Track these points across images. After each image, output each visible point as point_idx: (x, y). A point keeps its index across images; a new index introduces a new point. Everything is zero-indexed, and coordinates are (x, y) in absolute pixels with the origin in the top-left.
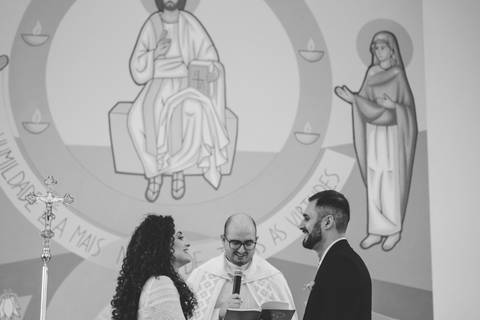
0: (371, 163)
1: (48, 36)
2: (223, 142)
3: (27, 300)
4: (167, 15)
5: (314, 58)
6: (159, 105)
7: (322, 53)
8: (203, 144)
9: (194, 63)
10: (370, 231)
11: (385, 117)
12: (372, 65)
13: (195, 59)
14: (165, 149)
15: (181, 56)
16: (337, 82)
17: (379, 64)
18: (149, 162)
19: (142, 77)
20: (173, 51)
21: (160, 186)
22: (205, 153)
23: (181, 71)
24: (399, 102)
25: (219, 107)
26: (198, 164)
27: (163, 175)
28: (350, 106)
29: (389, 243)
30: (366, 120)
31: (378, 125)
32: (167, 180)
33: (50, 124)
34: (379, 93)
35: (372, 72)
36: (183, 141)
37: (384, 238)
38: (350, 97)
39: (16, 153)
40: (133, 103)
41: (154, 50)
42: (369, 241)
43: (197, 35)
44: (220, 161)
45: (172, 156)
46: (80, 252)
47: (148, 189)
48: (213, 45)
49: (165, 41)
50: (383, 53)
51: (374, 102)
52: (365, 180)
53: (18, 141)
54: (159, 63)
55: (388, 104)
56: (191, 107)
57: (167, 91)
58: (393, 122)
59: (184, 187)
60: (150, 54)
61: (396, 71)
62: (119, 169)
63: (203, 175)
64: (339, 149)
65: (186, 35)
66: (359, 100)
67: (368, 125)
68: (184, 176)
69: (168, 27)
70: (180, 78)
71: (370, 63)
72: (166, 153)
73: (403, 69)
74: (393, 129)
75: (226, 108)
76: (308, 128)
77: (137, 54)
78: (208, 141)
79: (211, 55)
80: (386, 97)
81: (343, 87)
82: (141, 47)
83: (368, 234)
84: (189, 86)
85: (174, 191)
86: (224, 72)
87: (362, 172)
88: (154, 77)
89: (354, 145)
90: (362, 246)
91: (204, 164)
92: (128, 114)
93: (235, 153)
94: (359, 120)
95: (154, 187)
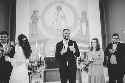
0: (83, 27)
1: (45, 14)
3: (44, 44)
4: (59, 11)
5: (76, 15)
6: (58, 21)
7: (77, 14)
8: (63, 25)
9: (62, 16)
11: (84, 21)
18: (57, 28)
20: (59, 15)
22: (63, 26)
23: (60, 17)
24: (86, 20)
27: (59, 29)
28: (80, 20)
29: (85, 36)
30: (82, 22)
32: (59, 30)
33: (46, 24)
34: (83, 19)
35: (82, 16)
37: (84, 35)
39: (42, 27)
42: (83, 36)
43: (62, 13)
45: (60, 27)
46: (50, 38)
48: (64, 14)
49: (58, 14)
50: (84, 14)
51: (83, 20)
52: (82, 29)
53: (42, 26)
55: (84, 20)
56: (61, 21)
57: (59, 19)
58: (85, 22)
61: (85, 16)
62: (54, 28)
63: (63, 29)
64: (79, 25)
65: (61, 13)
67: (82, 23)
69: (59, 12)
73: (86, 16)
74: (85, 23)
75: (66, 21)
77: (55, 15)
78: (64, 25)
79: (64, 15)
80: (84, 19)
81: (79, 18)
84: (61, 19)
85: (60, 31)
86: (65, 17)
87: (82, 28)
88: (57, 18)
89: (81, 25)
90: (82, 36)
91: (64, 27)
92: (54, 22)
93: (67, 26)
94: (81, 22)
95: (58, 30)
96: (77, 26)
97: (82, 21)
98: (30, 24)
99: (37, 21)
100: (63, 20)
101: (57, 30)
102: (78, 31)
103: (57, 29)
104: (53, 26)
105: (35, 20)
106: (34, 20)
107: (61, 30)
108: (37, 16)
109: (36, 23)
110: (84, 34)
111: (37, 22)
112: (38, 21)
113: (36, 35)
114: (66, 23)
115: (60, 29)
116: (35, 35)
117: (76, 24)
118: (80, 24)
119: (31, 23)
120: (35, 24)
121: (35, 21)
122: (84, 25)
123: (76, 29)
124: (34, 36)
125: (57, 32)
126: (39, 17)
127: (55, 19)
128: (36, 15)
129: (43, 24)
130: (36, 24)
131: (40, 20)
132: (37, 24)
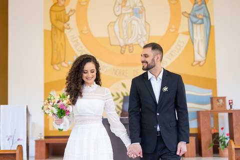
1: (87, 2)
2: (145, 33)
5: (175, 3)
6: (124, 23)
7: (177, 1)
8: (138, 34)
9: (135, 7)
10: (195, 60)
11: (200, 21)
12: (195, 3)
13: (136, 6)
14: (126, 37)
15: (130, 5)
16: (183, 10)
17: (197, 3)
18: (121, 41)
19: (118, 13)
20: (128, 4)
21: (125, 48)
22: (139, 37)
23: (131, 11)
24: (205, 16)
25: (143, 22)
26: (137, 41)
27: (126, 45)
29: (201, 64)
30: (193, 23)
31: (197, 24)
32: (127, 47)
33: (89, 31)
34: (197, 13)
35: (195, 6)
36: (132, 33)
37: (200, 62)
38: (187, 15)
40: (115, 22)
41: (122, 4)
42: (195, 63)
44: (144, 39)
45: (129, 39)
47: (121, 50)
48: (141, 1)
49: (125, 1)
51: (196, 16)
52: (193, 43)
54: (123, 8)
55: (200, 17)
57: (126, 17)
58: (203, 23)
59: (133, 49)
60: (120, 6)
61: (203, 5)
62: (112, 44)
63: (139, 44)
64: (185, 33)
66: (190, 16)
68: (133, 45)
70: (130, 13)
71: (194, 3)
72: (127, 38)
73: (206, 4)
75: (146, 22)
76: (173, 27)
77: (116, 6)
78: (140, 33)
79: (140, 5)
80: (200, 14)
81: (185, 12)
82: (117, 4)
83: (194, 61)
84: (133, 15)
85: (129, 50)
86: (144, 10)
87: (192, 41)
88: (121, 14)
89: (189, 32)
90: (192, 65)
91: (139, 41)
92: (114, 26)
93: (149, 36)
94: (190, 23)
95: (123, 49)
96: (177, 35)
97: (194, 20)
98: (45, 31)
99: (65, 23)
100: (138, 19)
101: (120, 48)
102: (182, 49)
103: (120, 45)
104: (109, 38)
105: (61, 21)
106: (57, 20)
107: (131, 48)
108: (65, 10)
109: (64, 28)
110: (198, 58)
111: (65, 25)
112: (68, 23)
113: (64, 64)
114: (145, 28)
115: (129, 45)
116: (60, 63)
117: (177, 29)
118: (187, 30)
119: (49, 28)
120: (59, 32)
121: (59, 25)
122: (199, 33)
123: (176, 44)
124: (59, 65)
125: (122, 54)
126: (71, 11)
127: (117, 17)
128: (63, 6)
129: (81, 32)
130: (62, 31)
131: (72, 22)
132: (66, 31)
